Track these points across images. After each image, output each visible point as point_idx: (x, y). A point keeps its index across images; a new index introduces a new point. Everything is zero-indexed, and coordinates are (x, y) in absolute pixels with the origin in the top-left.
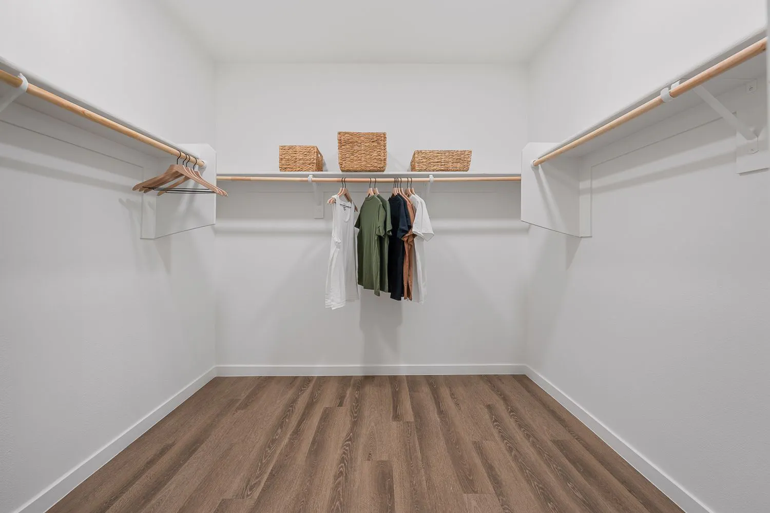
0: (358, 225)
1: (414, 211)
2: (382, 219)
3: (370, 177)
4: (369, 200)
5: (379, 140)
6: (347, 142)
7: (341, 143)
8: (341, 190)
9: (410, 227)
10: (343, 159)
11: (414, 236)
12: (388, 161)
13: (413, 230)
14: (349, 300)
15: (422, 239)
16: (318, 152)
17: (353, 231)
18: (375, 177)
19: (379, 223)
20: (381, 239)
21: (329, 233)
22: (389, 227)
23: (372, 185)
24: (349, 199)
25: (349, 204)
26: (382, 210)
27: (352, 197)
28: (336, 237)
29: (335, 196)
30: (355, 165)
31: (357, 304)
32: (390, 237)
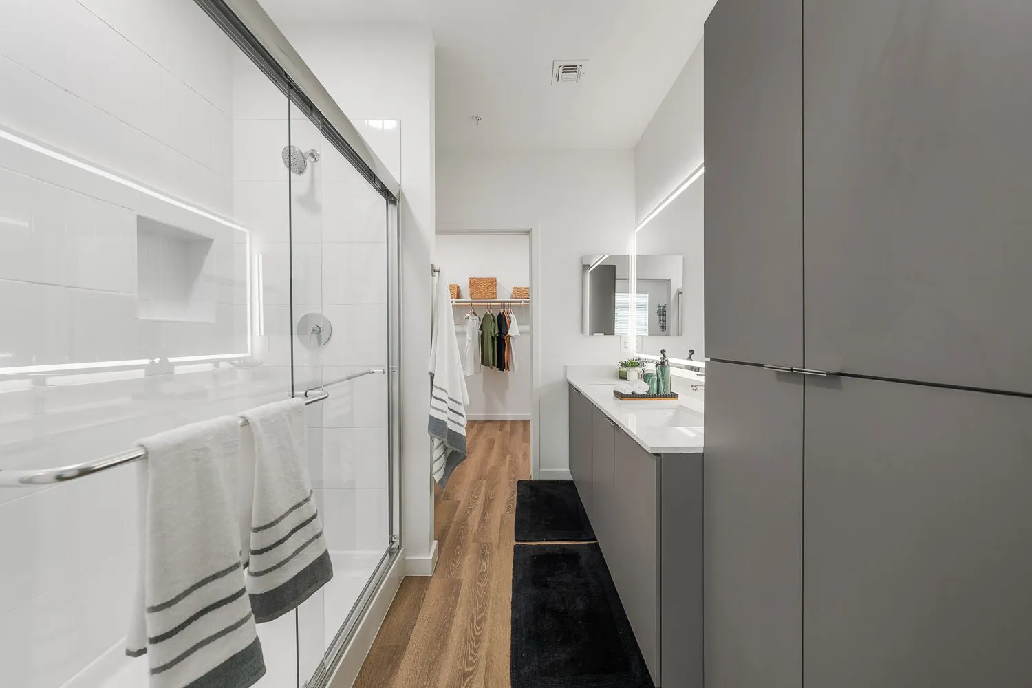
0: (481, 329)
1: (510, 322)
2: (493, 327)
3: (487, 302)
4: (486, 315)
5: (492, 282)
6: (474, 283)
7: (471, 284)
8: (471, 311)
9: (508, 332)
10: (472, 292)
11: (510, 336)
12: (497, 294)
13: (509, 334)
14: (476, 373)
15: (513, 338)
16: (458, 287)
17: (477, 333)
18: (490, 302)
19: (492, 330)
20: (493, 339)
21: (465, 333)
22: (497, 332)
23: (489, 307)
24: (476, 315)
25: (475, 317)
26: (493, 322)
27: (477, 313)
28: (469, 337)
29: (468, 315)
30: (478, 296)
31: (481, 375)
32: (498, 337)
